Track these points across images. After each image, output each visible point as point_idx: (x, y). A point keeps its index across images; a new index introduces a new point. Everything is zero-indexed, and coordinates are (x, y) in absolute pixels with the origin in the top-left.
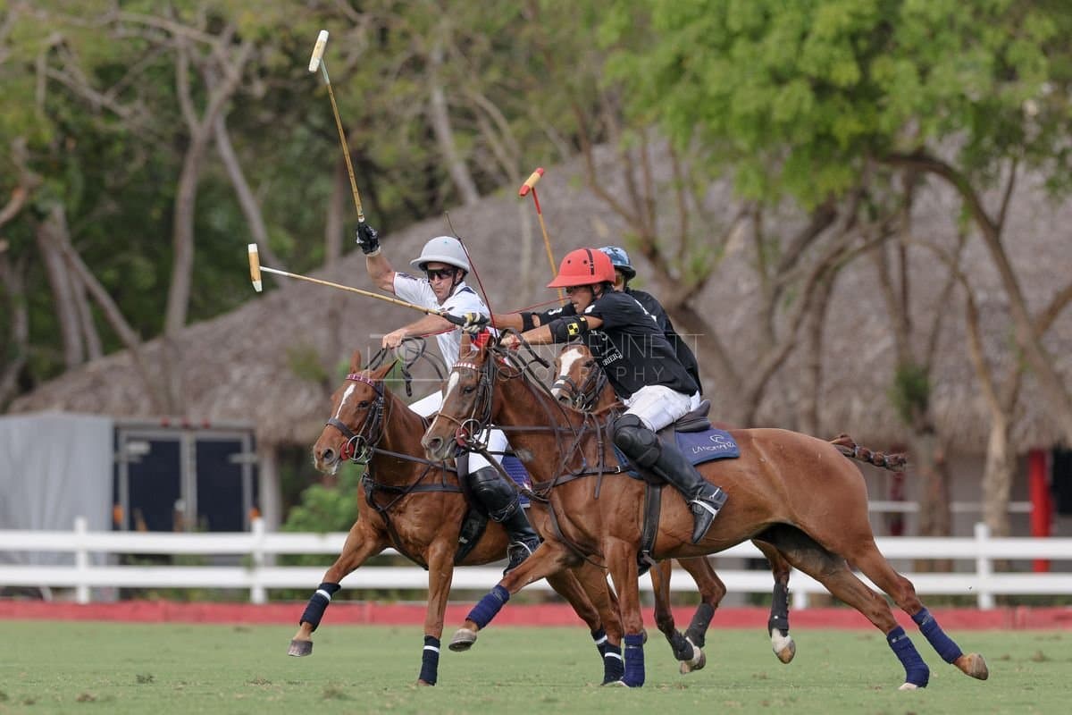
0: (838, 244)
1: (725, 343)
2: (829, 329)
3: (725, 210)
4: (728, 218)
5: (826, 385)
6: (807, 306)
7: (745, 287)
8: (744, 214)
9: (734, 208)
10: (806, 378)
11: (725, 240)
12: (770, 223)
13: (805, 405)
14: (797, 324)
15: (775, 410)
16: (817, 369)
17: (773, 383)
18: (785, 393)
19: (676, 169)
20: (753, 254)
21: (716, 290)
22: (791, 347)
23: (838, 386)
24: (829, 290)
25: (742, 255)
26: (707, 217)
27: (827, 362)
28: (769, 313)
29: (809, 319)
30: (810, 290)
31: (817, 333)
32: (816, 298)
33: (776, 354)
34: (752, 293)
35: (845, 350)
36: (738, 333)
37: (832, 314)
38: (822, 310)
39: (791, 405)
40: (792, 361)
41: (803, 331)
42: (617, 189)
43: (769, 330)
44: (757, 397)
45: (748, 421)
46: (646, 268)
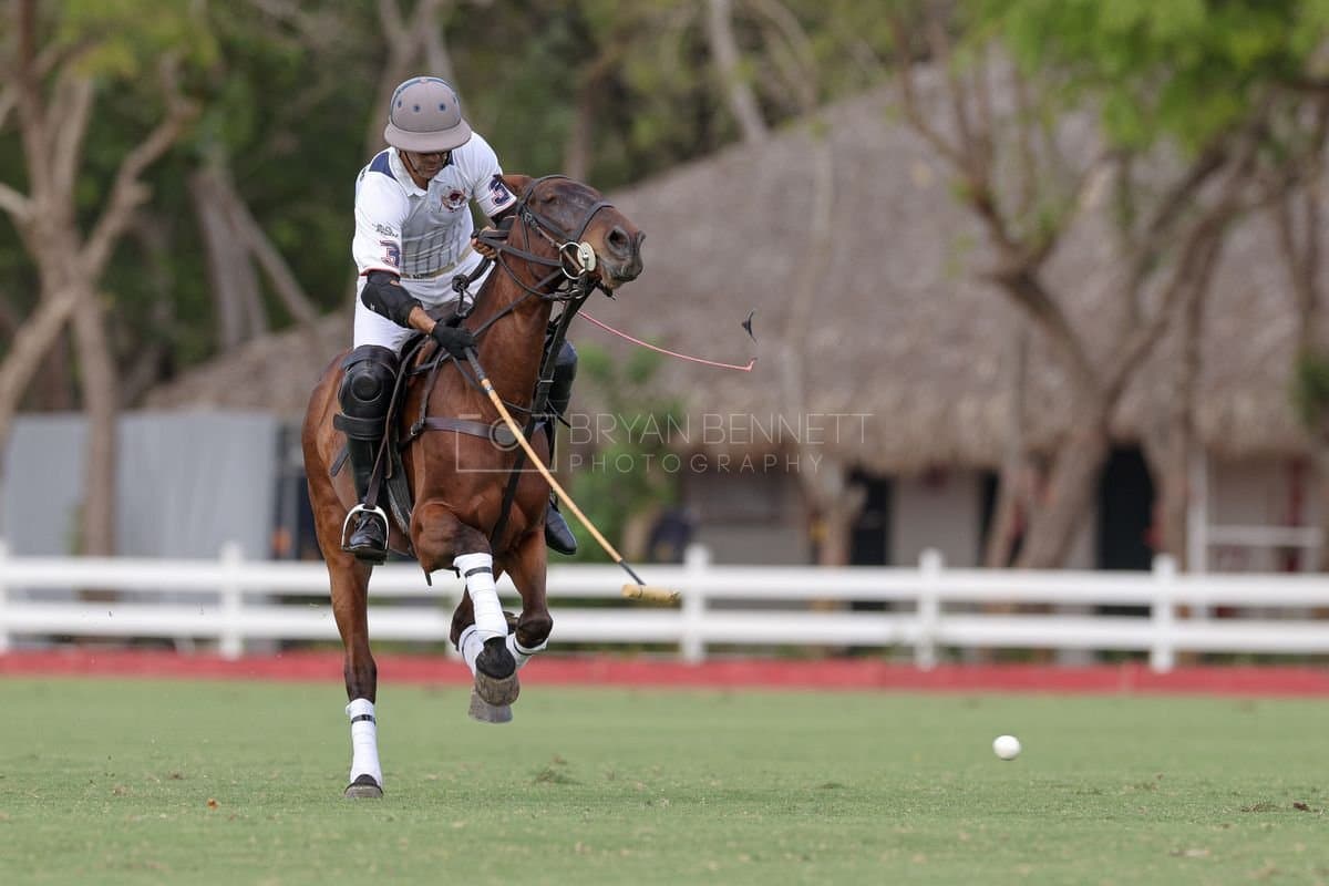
0: (1228, 197)
2: (1213, 304)
3: (1081, 150)
4: (1086, 161)
5: (1206, 379)
6: (1184, 277)
7: (1102, 252)
8: (1108, 154)
9: (1095, 149)
10: (1178, 369)
12: (1141, 171)
13: (1178, 405)
14: (1170, 300)
15: (1140, 411)
16: (1193, 358)
18: (1153, 390)
19: (1022, 96)
21: (1067, 256)
22: (1162, 327)
24: (1213, 256)
27: (1207, 348)
29: (1187, 293)
31: (1196, 312)
32: (1197, 266)
33: (1141, 338)
36: (1097, 310)
37: (1217, 288)
38: (1203, 283)
39: (1157, 406)
40: (1163, 350)
41: (1178, 310)
42: (943, 124)
43: (1135, 307)
44: (1114, 395)
45: (1103, 427)
46: (976, 228)
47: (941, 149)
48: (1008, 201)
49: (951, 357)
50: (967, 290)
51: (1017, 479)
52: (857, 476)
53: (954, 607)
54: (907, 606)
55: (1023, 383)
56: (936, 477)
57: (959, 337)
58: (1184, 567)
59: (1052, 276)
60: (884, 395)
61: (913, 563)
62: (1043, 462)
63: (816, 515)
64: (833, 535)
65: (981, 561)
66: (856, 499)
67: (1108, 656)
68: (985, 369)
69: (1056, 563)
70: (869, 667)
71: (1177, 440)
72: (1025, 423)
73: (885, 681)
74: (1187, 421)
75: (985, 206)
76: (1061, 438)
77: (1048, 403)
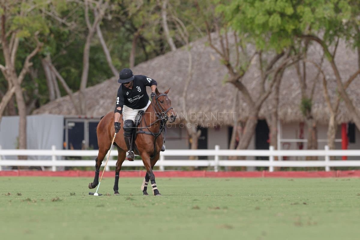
0: (285, 62)
1: (250, 92)
2: (281, 87)
3: (250, 52)
4: (251, 54)
5: (280, 104)
6: (275, 81)
7: (256, 75)
8: (256, 53)
9: (253, 51)
10: (274, 102)
11: (250, 61)
12: (264, 56)
13: (274, 110)
14: (272, 86)
15: (265, 112)
16: (277, 99)
17: (264, 103)
18: (268, 107)
19: (236, 40)
20: (259, 65)
21: (247, 76)
22: (270, 93)
23: (284, 105)
24: (281, 76)
25: (256, 65)
26: (245, 54)
27: (280, 97)
28: (264, 82)
29: (275, 84)
30: (276, 76)
31: (278, 89)
32: (278, 78)
33: (265, 95)
34: (258, 77)
35: (286, 94)
36: (254, 88)
37: (282, 83)
38: (280, 81)
39: (269, 110)
40: (270, 97)
41: (274, 88)
42: (218, 46)
43: (263, 88)
44: (259, 108)
45: (257, 115)
46: (226, 70)
47: (218, 52)
48: (233, 65)
49: (221, 100)
50: (224, 85)
51: (237, 128)
52: (199, 128)
53: (222, 158)
54: (212, 158)
55: (237, 105)
57: (223, 95)
58: (276, 149)
59: (243, 81)
60: (206, 109)
61: (213, 148)
62: (243, 124)
63: (190, 137)
64: (194, 142)
65: (229, 148)
66: (199, 132)
67: (258, 168)
68: (229, 102)
69: (246, 148)
70: (204, 172)
71: (274, 118)
72: (238, 115)
73: (206, 175)
74: (276, 114)
75: (229, 66)
76: (247, 119)
77: (243, 110)
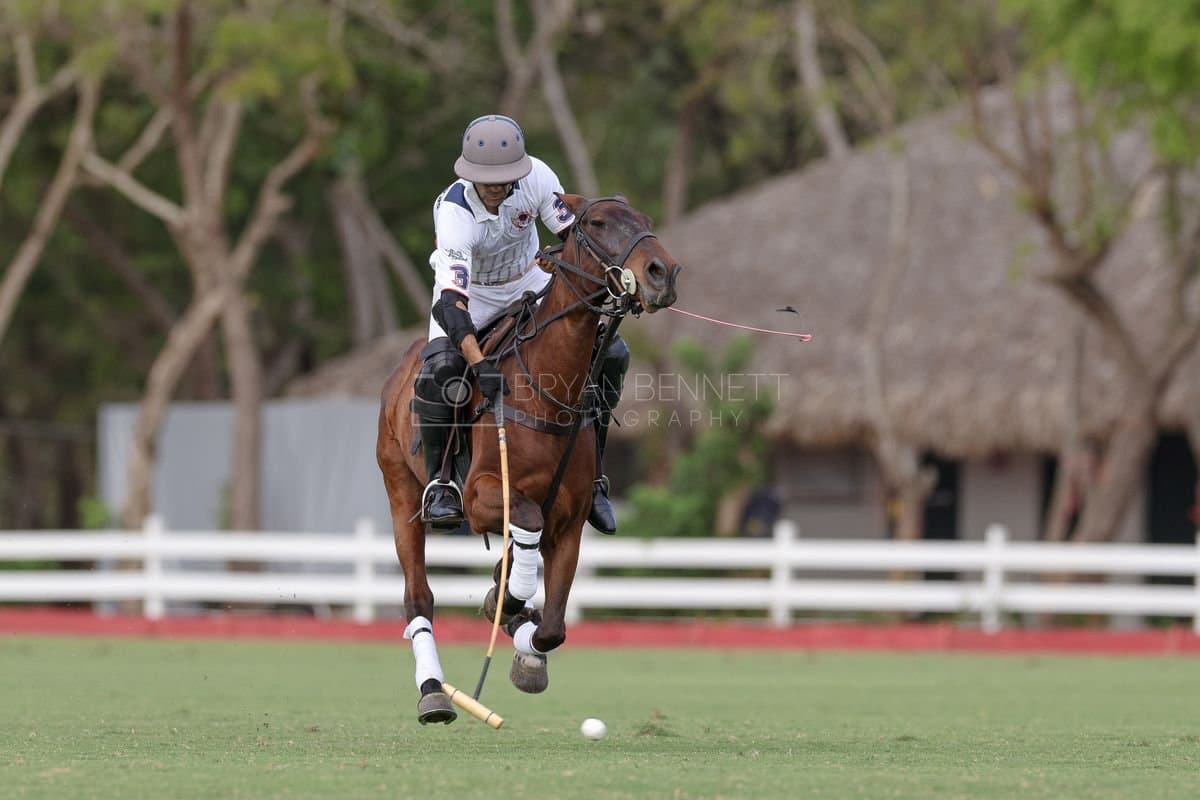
1: (1130, 324)
3: (1133, 165)
4: (1135, 174)
7: (1151, 257)
8: (1157, 170)
9: (1146, 164)
12: (1188, 183)
15: (1187, 399)
17: (1183, 368)
19: (1080, 117)
36: (1146, 308)
44: (1162, 385)
45: (1152, 414)
46: (1038, 235)
47: (1006, 163)
48: (1067, 213)
49: (1016, 350)
50: (1029, 291)
51: (1074, 462)
52: (929, 458)
53: (1017, 577)
54: (975, 576)
55: (1080, 374)
56: (1000, 460)
57: (1023, 334)
59: (1105, 278)
60: (954, 387)
61: (980, 537)
62: (1098, 446)
63: (892, 494)
64: (907, 512)
65: (1041, 535)
66: (929, 479)
67: (1156, 621)
68: (1045, 362)
69: (1109, 537)
70: (941, 631)
72: (1081, 410)
73: (955, 644)
75: (1046, 214)
76: (1114, 425)
77: (1103, 392)
